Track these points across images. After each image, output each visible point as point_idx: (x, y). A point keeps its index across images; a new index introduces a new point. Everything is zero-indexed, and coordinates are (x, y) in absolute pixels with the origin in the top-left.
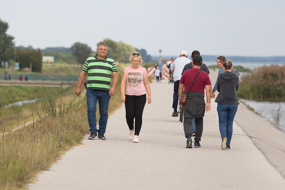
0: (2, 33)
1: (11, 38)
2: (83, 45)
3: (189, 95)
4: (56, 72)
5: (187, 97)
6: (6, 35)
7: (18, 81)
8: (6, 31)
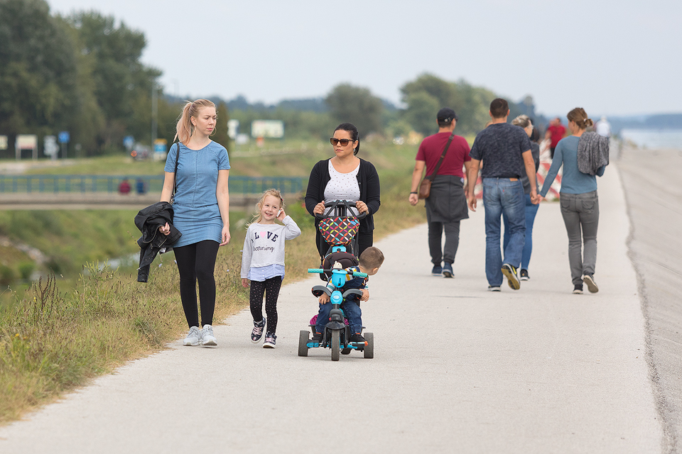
0: (128, 60)
1: (155, 73)
2: (357, 90)
3: (435, 182)
4: (274, 163)
5: (432, 184)
6: (140, 66)
7: (117, 196)
8: (139, 54)
